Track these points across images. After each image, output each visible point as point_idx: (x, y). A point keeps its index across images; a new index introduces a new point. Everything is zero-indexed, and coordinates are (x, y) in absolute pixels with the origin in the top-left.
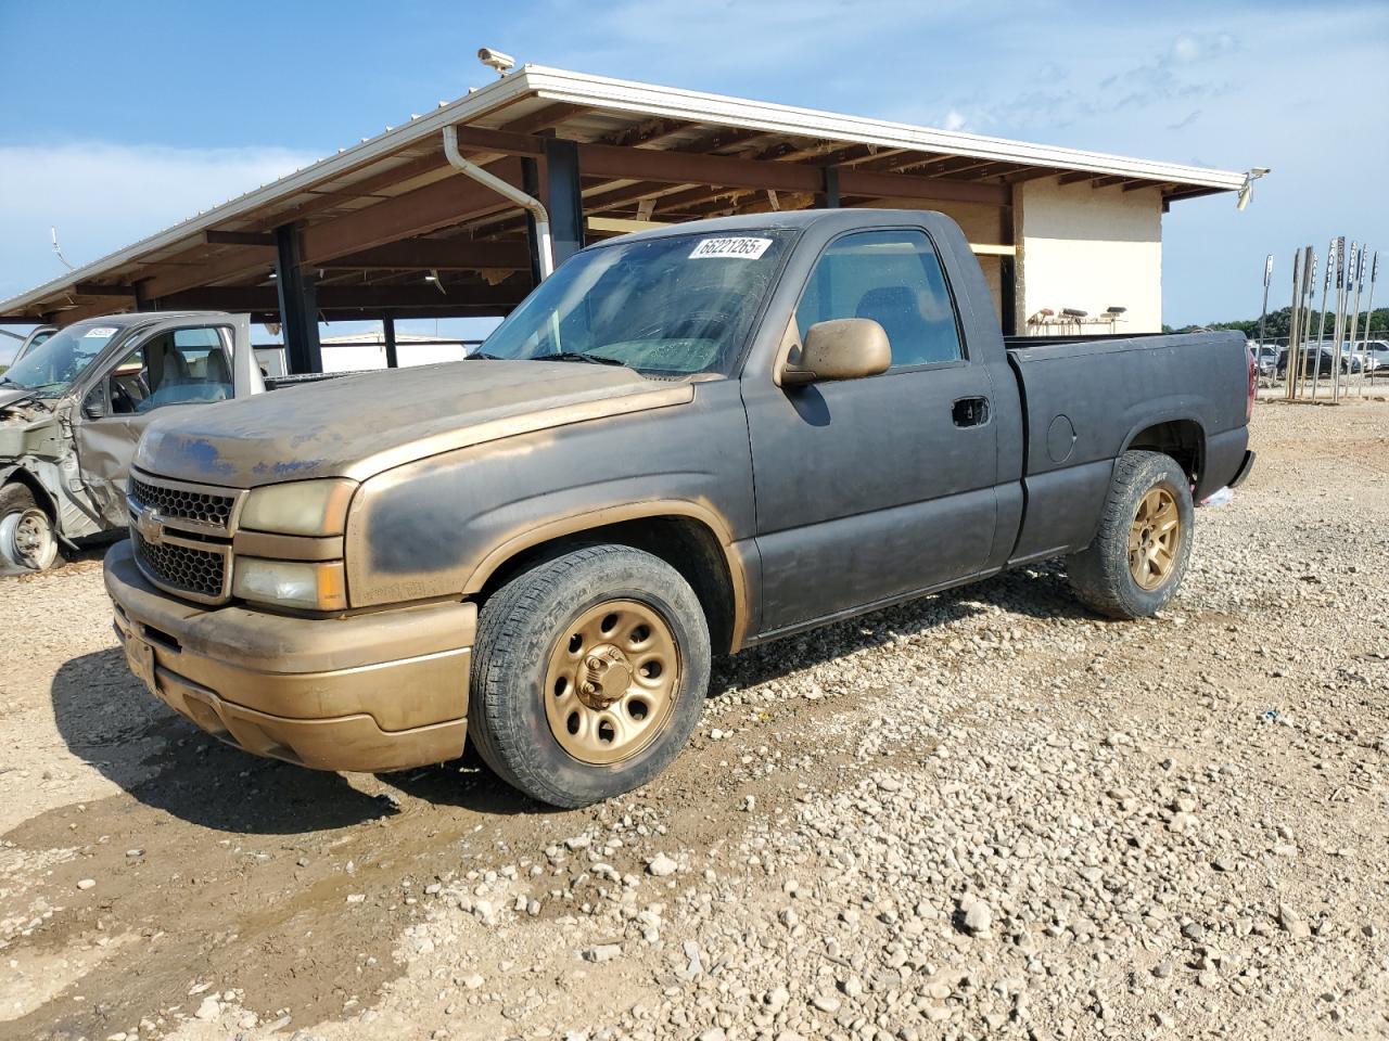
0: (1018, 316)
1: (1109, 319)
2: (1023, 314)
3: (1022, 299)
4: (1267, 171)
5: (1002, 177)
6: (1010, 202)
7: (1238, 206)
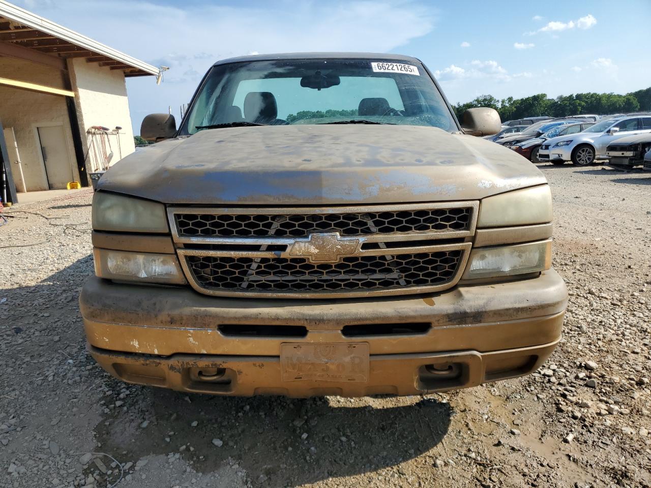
0: (80, 130)
1: (116, 132)
2: (83, 129)
3: (82, 120)
4: (168, 69)
5: (59, 54)
6: (66, 67)
7: (157, 83)
